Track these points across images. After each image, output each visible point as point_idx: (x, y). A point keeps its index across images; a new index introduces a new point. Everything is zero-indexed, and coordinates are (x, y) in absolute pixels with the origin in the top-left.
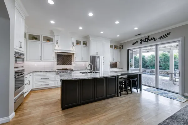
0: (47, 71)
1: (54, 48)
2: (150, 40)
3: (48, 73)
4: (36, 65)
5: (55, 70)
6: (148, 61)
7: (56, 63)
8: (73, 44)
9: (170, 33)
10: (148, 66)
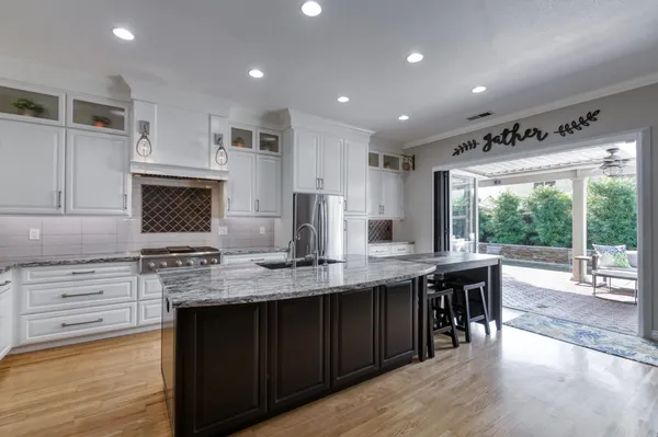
0: (91, 262)
1: (130, 156)
2: (522, 135)
3: (99, 269)
4: (35, 233)
5: (137, 255)
6: (489, 216)
7: (138, 222)
8: (218, 140)
9: (598, 111)
10: (492, 235)
